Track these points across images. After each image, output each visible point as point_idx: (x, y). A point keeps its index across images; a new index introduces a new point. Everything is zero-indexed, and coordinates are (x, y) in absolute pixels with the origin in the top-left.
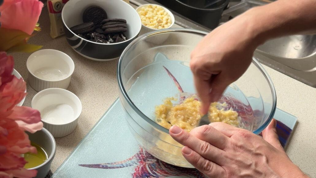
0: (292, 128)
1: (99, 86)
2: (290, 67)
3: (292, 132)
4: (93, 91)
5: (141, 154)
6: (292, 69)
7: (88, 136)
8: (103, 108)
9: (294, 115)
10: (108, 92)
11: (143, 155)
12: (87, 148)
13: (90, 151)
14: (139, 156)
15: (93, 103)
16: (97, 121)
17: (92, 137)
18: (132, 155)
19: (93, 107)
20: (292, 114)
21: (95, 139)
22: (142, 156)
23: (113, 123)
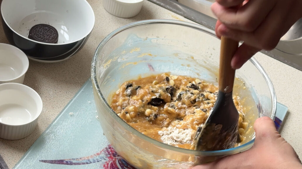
0: (282, 119)
1: (62, 72)
2: (280, 50)
3: (282, 123)
4: (56, 77)
5: (110, 148)
6: (282, 52)
7: (50, 128)
8: (67, 97)
9: (284, 104)
10: (73, 78)
11: (113, 150)
12: (49, 142)
13: (52, 145)
14: (108, 151)
15: (56, 90)
16: (60, 111)
17: (55, 129)
18: (100, 150)
19: (56, 96)
20: (281, 103)
21: (58, 131)
22: (111, 151)
23: (78, 113)
